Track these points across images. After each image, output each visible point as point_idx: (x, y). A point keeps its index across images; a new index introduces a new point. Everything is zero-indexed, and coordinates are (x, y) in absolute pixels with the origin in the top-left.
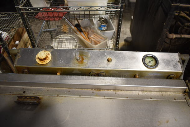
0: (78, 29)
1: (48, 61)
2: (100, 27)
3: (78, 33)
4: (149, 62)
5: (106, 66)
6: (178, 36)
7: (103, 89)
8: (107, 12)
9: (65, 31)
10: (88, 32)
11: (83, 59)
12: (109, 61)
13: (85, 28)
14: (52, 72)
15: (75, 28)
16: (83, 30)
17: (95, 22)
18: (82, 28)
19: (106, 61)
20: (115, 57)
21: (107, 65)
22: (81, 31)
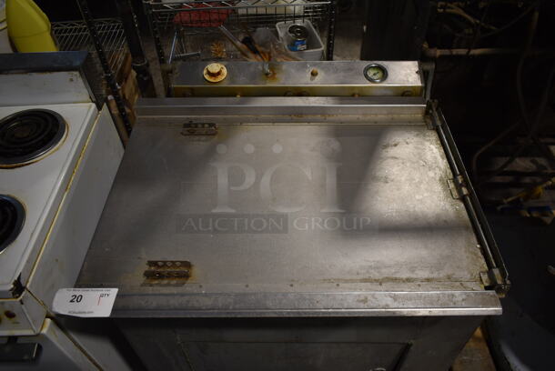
0: (249, 48)
1: (223, 78)
2: (293, 46)
3: (250, 55)
4: (374, 74)
5: (309, 81)
6: (446, 52)
7: (306, 114)
8: (307, 8)
9: (219, 55)
10: (269, 53)
11: (274, 74)
12: (314, 74)
13: (263, 45)
14: (230, 93)
15: (245, 46)
16: (260, 49)
17: (281, 34)
18: (257, 46)
19: (309, 75)
20: (323, 69)
21: (312, 79)
22: (255, 52)
